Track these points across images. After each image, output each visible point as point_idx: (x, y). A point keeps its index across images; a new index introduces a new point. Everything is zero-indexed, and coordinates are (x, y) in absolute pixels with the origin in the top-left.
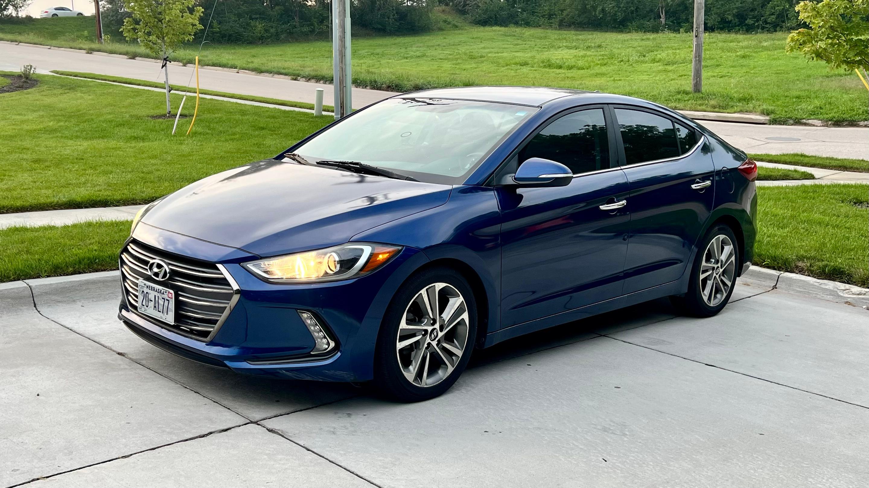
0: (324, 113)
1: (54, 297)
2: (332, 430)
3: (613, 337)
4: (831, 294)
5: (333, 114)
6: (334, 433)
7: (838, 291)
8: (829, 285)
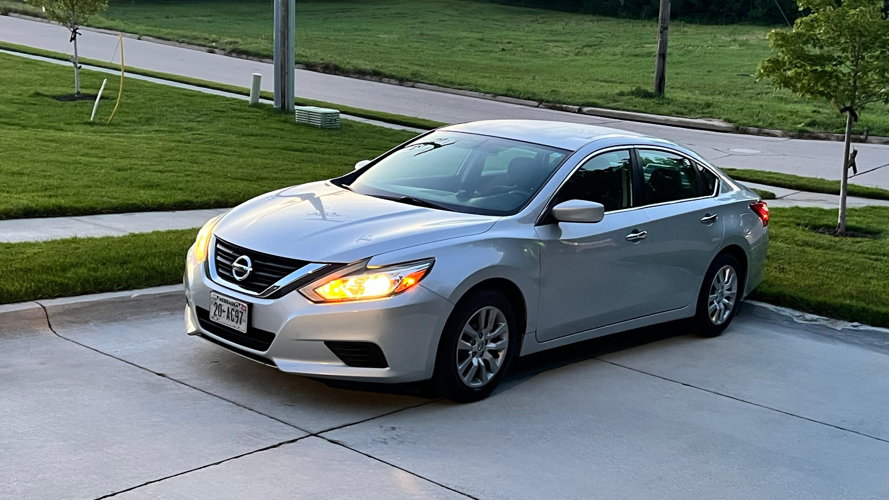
0: (261, 101)
1: (67, 318)
2: (383, 440)
3: (604, 360)
4: (787, 320)
5: (272, 103)
6: (386, 443)
7: (794, 318)
8: (786, 312)
